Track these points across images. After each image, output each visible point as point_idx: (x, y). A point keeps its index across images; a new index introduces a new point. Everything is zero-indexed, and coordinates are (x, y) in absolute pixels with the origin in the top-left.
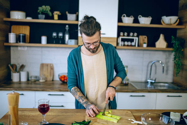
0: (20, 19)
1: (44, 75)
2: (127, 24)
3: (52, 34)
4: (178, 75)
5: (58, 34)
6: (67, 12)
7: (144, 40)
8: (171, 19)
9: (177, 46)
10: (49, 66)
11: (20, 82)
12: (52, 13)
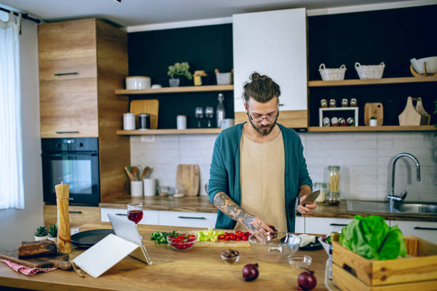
0: (141, 90)
1: (183, 185)
2: (330, 81)
3: (194, 111)
5: (204, 110)
6: (216, 71)
10: (192, 168)
11: (143, 197)
12: (193, 73)
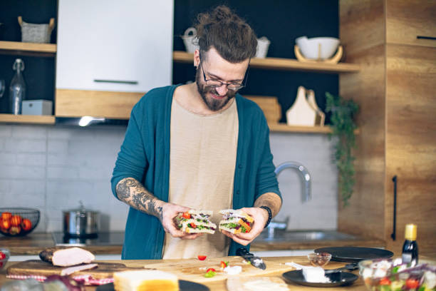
4: (349, 201)
8: (320, 45)
9: (342, 121)
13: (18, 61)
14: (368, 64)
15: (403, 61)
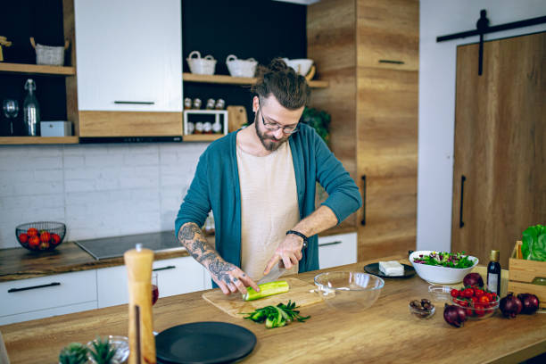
7: (238, 118)
8: (300, 66)
13: (30, 81)
14: (338, 82)
15: (369, 80)
